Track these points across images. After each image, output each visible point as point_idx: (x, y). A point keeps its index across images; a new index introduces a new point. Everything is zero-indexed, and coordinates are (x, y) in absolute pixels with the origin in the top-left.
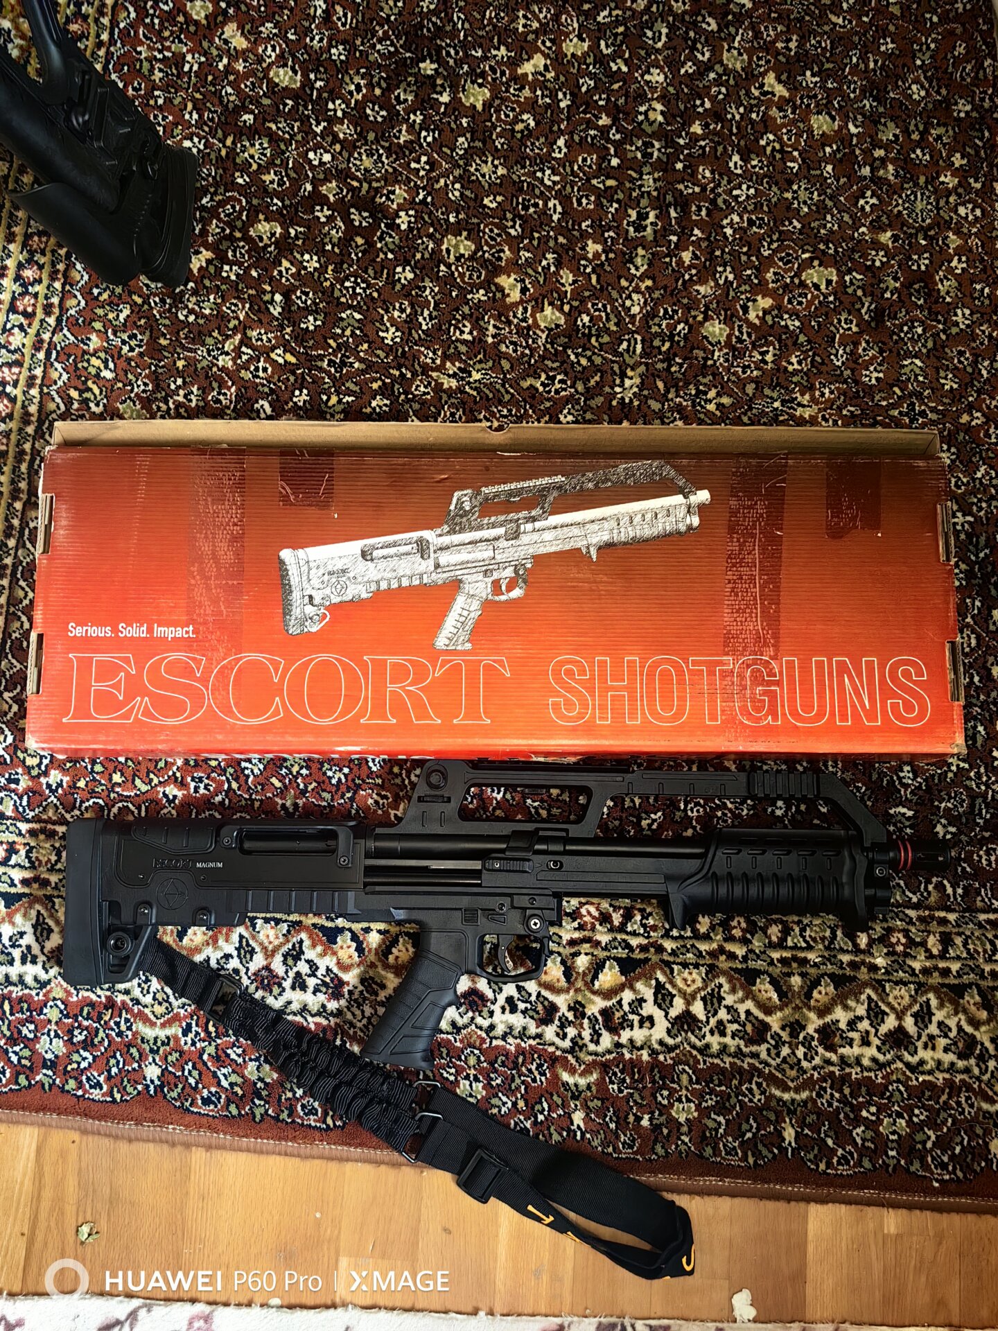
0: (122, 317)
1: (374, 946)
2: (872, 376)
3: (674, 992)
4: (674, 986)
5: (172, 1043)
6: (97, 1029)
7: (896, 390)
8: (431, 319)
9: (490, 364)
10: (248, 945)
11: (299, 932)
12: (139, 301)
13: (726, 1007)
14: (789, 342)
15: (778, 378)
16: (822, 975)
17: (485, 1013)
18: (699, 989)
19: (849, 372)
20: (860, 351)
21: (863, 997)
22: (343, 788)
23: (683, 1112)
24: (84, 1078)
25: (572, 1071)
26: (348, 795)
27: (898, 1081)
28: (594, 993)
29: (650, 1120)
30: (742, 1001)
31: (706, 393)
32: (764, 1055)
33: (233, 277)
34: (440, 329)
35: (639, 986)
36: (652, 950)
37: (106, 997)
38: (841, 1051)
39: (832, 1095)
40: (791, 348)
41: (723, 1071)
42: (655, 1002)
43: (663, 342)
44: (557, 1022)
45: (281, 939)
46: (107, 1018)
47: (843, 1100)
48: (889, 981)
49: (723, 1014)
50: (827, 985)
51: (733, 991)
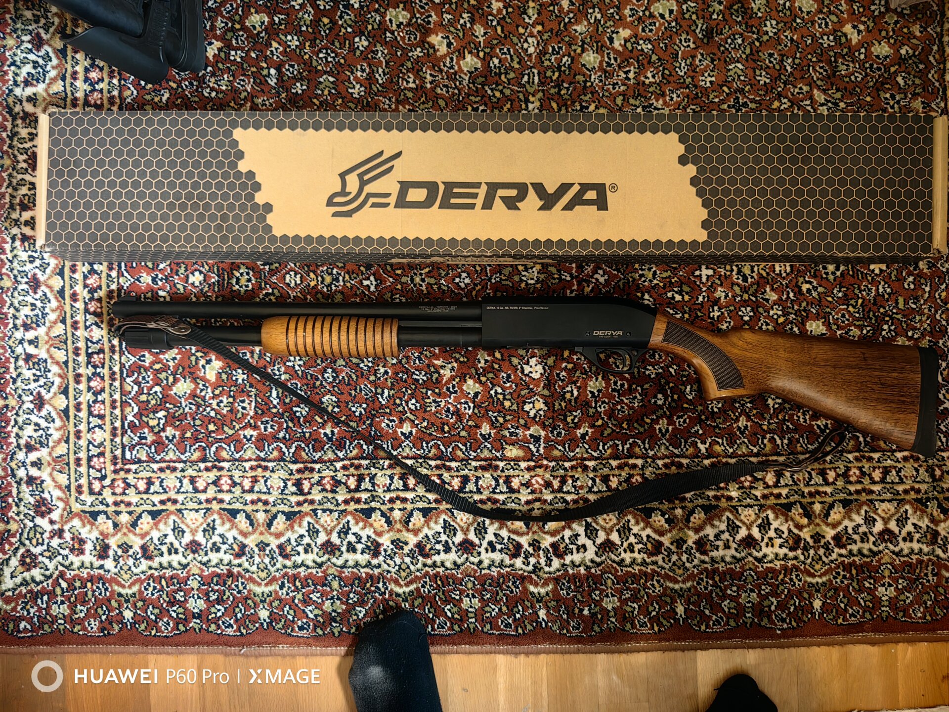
0: (164, 99)
1: (398, 518)
2: (706, 80)
3: (598, 528)
4: (597, 524)
5: (273, 595)
6: (224, 591)
7: (725, 88)
8: (384, 75)
9: (431, 103)
10: (314, 528)
11: (345, 516)
12: (174, 85)
13: (634, 535)
14: (645, 62)
15: (639, 90)
16: (696, 507)
17: (475, 553)
18: (615, 525)
19: (690, 80)
20: (697, 62)
21: (724, 518)
22: (364, 418)
23: (610, 603)
24: (220, 622)
25: (536, 585)
26: (368, 422)
27: (750, 569)
28: (545, 533)
29: (589, 610)
30: (644, 529)
31: (587, 108)
32: (661, 563)
33: (239, 60)
34: (392, 82)
35: (575, 526)
36: (581, 502)
37: (228, 570)
38: (711, 554)
39: (707, 582)
40: (646, 65)
41: (634, 575)
42: (586, 535)
43: (554, 72)
44: (523, 555)
45: (335, 522)
46: (229, 583)
47: (715, 585)
48: (741, 506)
49: (632, 539)
50: (700, 513)
51: (637, 523)
